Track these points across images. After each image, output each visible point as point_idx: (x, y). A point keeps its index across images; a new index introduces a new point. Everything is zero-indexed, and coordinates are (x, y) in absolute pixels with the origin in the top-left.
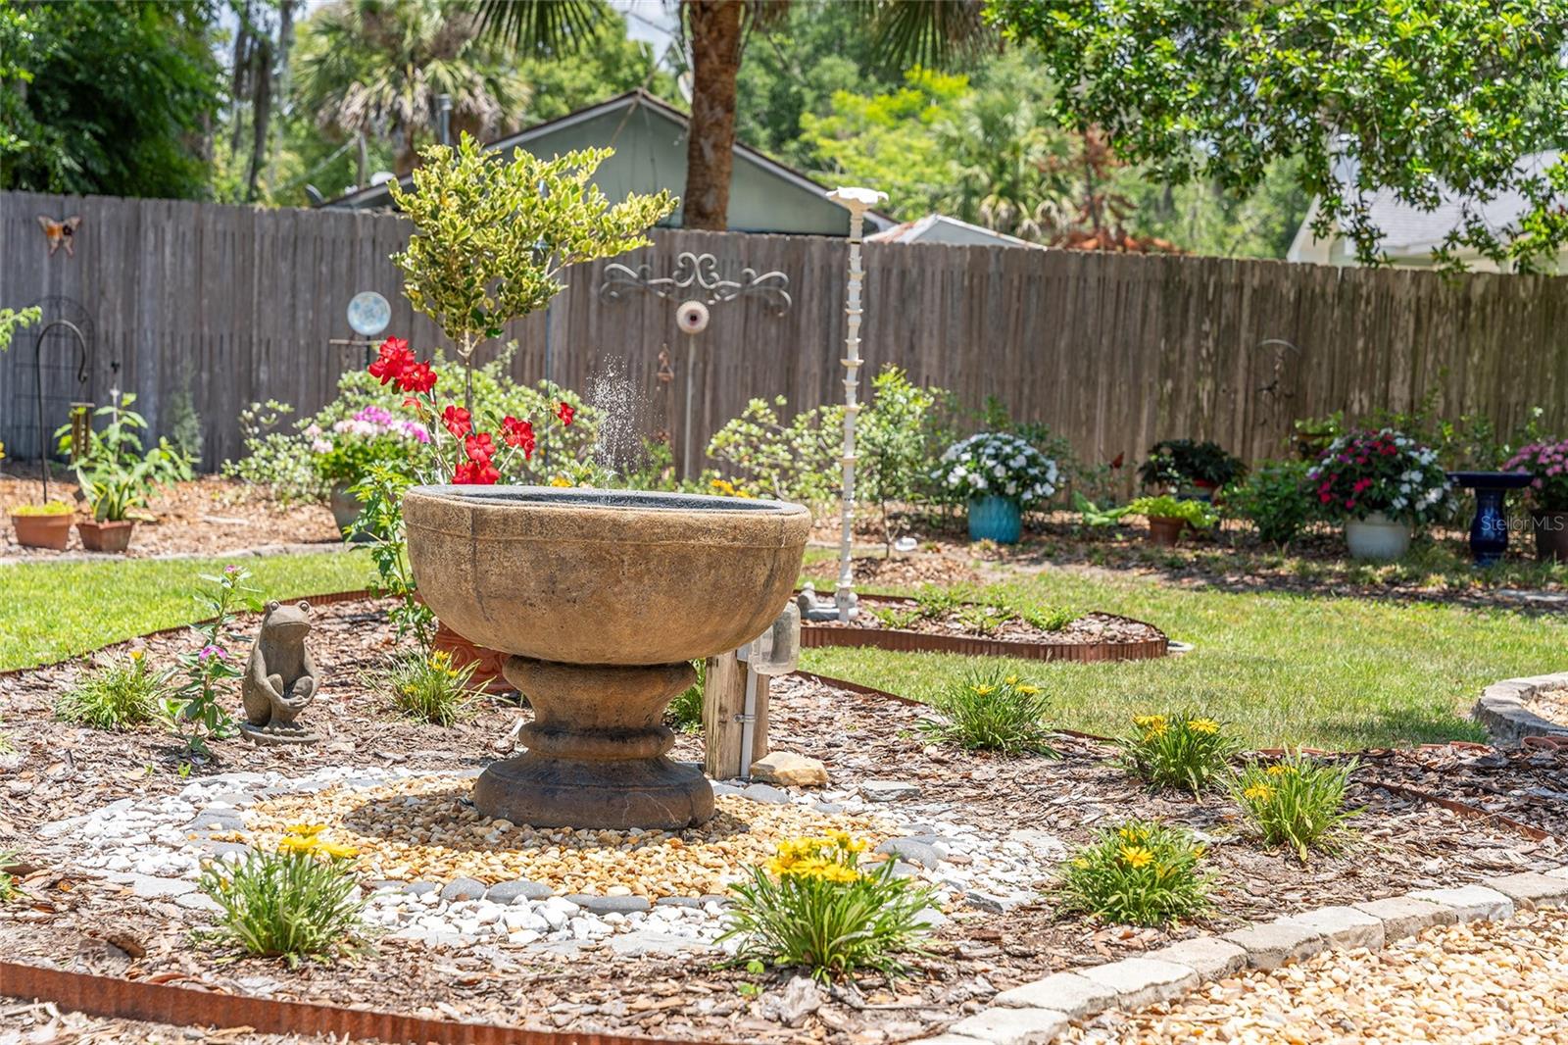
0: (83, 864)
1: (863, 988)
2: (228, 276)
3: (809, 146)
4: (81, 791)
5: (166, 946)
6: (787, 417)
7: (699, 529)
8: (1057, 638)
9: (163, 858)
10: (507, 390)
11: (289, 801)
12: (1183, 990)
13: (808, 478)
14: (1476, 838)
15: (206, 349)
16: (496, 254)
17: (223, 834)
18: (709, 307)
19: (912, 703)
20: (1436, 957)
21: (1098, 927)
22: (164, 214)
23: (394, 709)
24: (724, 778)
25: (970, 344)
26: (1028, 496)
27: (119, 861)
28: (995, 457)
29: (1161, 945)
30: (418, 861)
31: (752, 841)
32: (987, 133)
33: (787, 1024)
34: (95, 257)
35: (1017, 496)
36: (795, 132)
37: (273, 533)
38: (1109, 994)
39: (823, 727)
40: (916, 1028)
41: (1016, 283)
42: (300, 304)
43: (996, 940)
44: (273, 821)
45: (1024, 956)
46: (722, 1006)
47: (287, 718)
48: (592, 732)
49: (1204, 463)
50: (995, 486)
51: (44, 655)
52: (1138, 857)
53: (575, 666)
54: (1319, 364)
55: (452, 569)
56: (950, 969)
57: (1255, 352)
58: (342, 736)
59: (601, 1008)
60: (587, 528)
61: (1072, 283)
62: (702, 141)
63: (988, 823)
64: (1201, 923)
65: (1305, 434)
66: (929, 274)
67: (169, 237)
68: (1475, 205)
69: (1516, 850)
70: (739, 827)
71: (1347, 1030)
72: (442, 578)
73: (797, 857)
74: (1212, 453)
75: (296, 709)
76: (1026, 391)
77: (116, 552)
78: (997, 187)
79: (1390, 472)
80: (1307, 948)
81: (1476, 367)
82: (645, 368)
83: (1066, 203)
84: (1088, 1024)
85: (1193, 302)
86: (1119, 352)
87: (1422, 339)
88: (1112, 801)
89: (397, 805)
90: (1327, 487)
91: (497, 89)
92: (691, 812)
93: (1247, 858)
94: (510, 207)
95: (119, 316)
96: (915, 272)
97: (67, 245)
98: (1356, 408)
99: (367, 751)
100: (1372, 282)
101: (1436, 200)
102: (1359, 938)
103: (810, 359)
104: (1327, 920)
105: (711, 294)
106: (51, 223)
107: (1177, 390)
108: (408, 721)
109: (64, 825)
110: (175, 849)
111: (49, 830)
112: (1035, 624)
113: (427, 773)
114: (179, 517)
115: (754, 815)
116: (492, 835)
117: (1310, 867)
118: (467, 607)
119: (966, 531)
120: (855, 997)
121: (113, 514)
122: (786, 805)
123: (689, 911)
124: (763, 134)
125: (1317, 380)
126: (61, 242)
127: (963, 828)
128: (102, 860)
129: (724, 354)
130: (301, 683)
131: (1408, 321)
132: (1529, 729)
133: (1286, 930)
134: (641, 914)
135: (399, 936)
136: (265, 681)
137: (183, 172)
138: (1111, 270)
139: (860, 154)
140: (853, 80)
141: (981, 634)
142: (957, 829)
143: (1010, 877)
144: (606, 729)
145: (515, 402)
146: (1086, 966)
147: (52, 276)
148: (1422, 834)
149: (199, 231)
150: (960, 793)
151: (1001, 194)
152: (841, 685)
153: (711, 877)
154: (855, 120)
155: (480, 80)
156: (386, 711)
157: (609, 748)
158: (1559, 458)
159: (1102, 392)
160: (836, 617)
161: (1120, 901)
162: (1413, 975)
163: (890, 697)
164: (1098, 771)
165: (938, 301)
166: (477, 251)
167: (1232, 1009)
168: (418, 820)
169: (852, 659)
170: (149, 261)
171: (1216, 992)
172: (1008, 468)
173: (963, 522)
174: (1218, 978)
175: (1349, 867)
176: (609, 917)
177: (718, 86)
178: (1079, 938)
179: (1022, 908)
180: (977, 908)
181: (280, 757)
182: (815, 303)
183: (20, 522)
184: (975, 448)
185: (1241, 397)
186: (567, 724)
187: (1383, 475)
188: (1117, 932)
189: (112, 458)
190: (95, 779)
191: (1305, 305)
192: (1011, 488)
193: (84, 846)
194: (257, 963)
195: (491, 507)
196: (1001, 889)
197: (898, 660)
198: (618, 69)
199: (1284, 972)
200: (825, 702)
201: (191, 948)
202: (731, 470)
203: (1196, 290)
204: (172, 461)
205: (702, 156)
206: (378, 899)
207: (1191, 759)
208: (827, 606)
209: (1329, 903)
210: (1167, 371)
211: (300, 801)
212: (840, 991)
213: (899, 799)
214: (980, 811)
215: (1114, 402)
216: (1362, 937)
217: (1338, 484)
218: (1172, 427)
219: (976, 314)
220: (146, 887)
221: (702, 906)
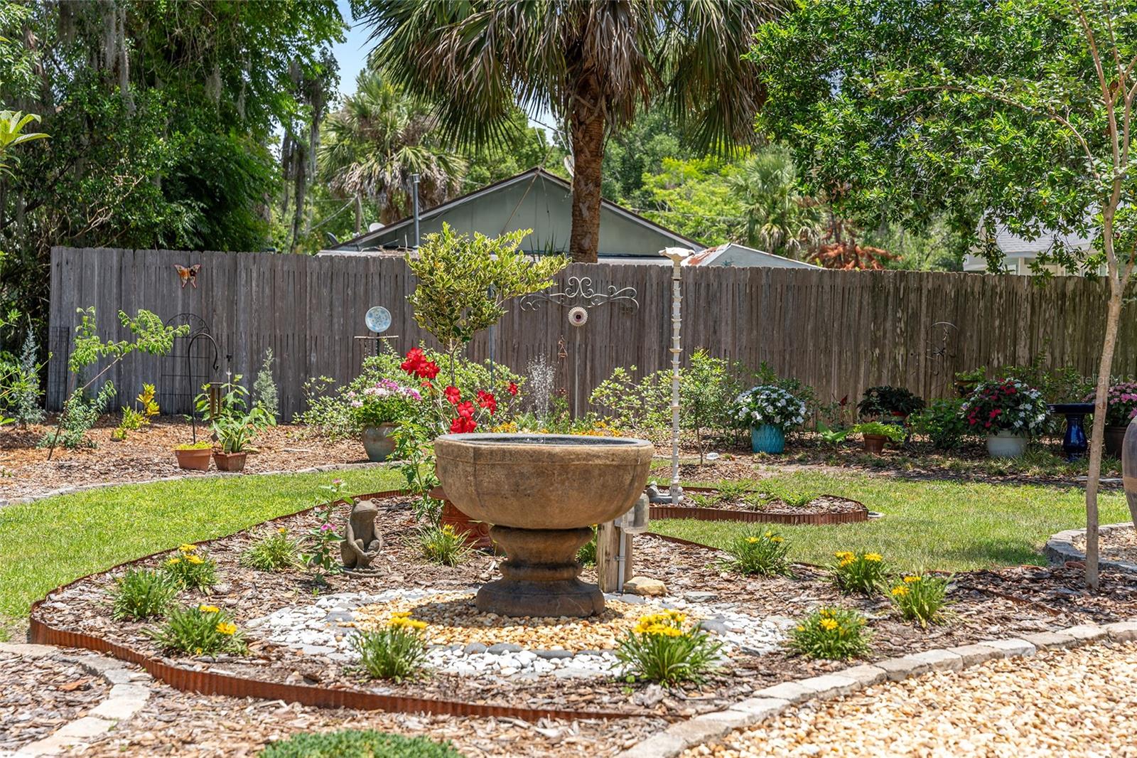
0: (273, 639)
1: (686, 690)
2: (291, 298)
3: (649, 193)
4: (261, 604)
5: (332, 675)
6: (638, 377)
7: (594, 456)
8: (802, 511)
9: (315, 636)
10: (465, 366)
11: (374, 607)
12: (852, 691)
13: (652, 416)
14: (1024, 614)
15: (278, 343)
16: (467, 294)
17: (344, 624)
18: (588, 310)
19: (714, 550)
20: (989, 674)
21: (809, 661)
22: (251, 261)
23: (423, 557)
24: (609, 592)
25: (752, 329)
26: (788, 424)
27: (292, 637)
28: (767, 400)
29: (841, 669)
30: (450, 635)
31: (626, 622)
32: (764, 183)
33: (647, 707)
34: (210, 289)
35: (781, 424)
36: (639, 184)
37: (328, 457)
38: (812, 692)
39: (663, 564)
40: (712, 707)
41: (779, 290)
42: (335, 314)
43: (756, 668)
44: (369, 617)
45: (769, 675)
46: (615, 699)
47: (365, 563)
48: (539, 566)
49: (898, 400)
50: (768, 419)
51: (215, 532)
52: (830, 624)
53: (529, 530)
54: (971, 337)
55: (463, 480)
56: (730, 681)
57: (931, 329)
58: (396, 573)
59: (554, 701)
60: (535, 457)
61: (814, 290)
62: (581, 205)
63: (755, 613)
64: (864, 658)
65: (962, 381)
66: (724, 286)
67: (254, 275)
68: (1061, 237)
69: (1042, 620)
70: (620, 616)
71: (934, 708)
72: (458, 484)
73: (650, 624)
74: (903, 394)
75: (371, 558)
76: (787, 357)
77: (237, 471)
78: (772, 217)
79: (1012, 404)
80: (919, 670)
81: (1071, 336)
82: (549, 348)
83: (817, 227)
84: (800, 706)
85: (890, 299)
86: (845, 332)
87: (1036, 319)
88: (823, 600)
89: (432, 607)
90: (973, 414)
91: (446, 163)
92: (593, 608)
93: (893, 626)
94: (474, 266)
95: (225, 324)
96: (716, 285)
97: (192, 281)
98: (996, 362)
99: (411, 581)
100: (1003, 284)
101: (1037, 233)
102: (948, 665)
103: (652, 340)
104: (932, 656)
105: (589, 301)
106: (183, 268)
107: (882, 355)
108: (431, 564)
109: (258, 621)
110: (320, 631)
111: (251, 624)
112: (789, 503)
113: (445, 592)
114: (270, 448)
115: (626, 610)
116: (487, 621)
117: (927, 631)
118: (471, 500)
119: (751, 446)
120: (682, 694)
121: (235, 448)
122: (643, 604)
123: (594, 657)
124: (618, 186)
125: (970, 347)
126: (189, 280)
127: (741, 615)
128: (282, 638)
129: (598, 339)
130: (373, 544)
131: (1026, 308)
132: (1071, 558)
133: (909, 661)
134: (569, 659)
135: (445, 671)
136: (354, 543)
137: (255, 230)
138: (839, 280)
139: (681, 198)
140: (675, 149)
141: (756, 509)
142: (737, 616)
143: (765, 639)
144: (546, 564)
145: (471, 373)
146: (801, 679)
147: (184, 300)
148: (993, 614)
149: (273, 271)
150: (740, 598)
151: (774, 222)
152: (674, 540)
153: (605, 640)
154: (677, 176)
155: (434, 158)
156: (418, 559)
157: (548, 574)
158: (1118, 393)
159: (835, 357)
160: (670, 501)
161: (820, 647)
162: (974, 683)
163: (702, 546)
164: (819, 584)
165: (730, 302)
166: (456, 293)
167: (877, 699)
168: (446, 615)
169: (680, 526)
170: (243, 290)
171: (869, 691)
172: (775, 407)
173: (748, 440)
174: (871, 685)
175: (949, 630)
176: (552, 660)
177: (590, 170)
178: (799, 666)
179: (770, 653)
180: (746, 654)
181: (364, 584)
182: (654, 306)
183: (181, 454)
184: (755, 394)
185: (922, 358)
186: (524, 561)
187: (1008, 407)
188: (819, 663)
189: (229, 413)
190: (269, 597)
191: (961, 299)
192: (777, 419)
193: (271, 631)
194: (379, 681)
195: (484, 446)
196: (760, 645)
197: (708, 526)
198: (523, 147)
199: (906, 682)
200: (664, 550)
201: (345, 675)
202: (604, 411)
203: (892, 290)
204: (265, 414)
205: (581, 214)
206: (431, 654)
207: (867, 576)
208: (665, 495)
209: (934, 648)
210: (875, 343)
211: (381, 607)
212: (674, 691)
213: (706, 601)
214: (751, 607)
215: (843, 362)
216: (951, 664)
217: (980, 412)
218: (880, 377)
219: (755, 310)
220: (309, 651)
221: (601, 655)
